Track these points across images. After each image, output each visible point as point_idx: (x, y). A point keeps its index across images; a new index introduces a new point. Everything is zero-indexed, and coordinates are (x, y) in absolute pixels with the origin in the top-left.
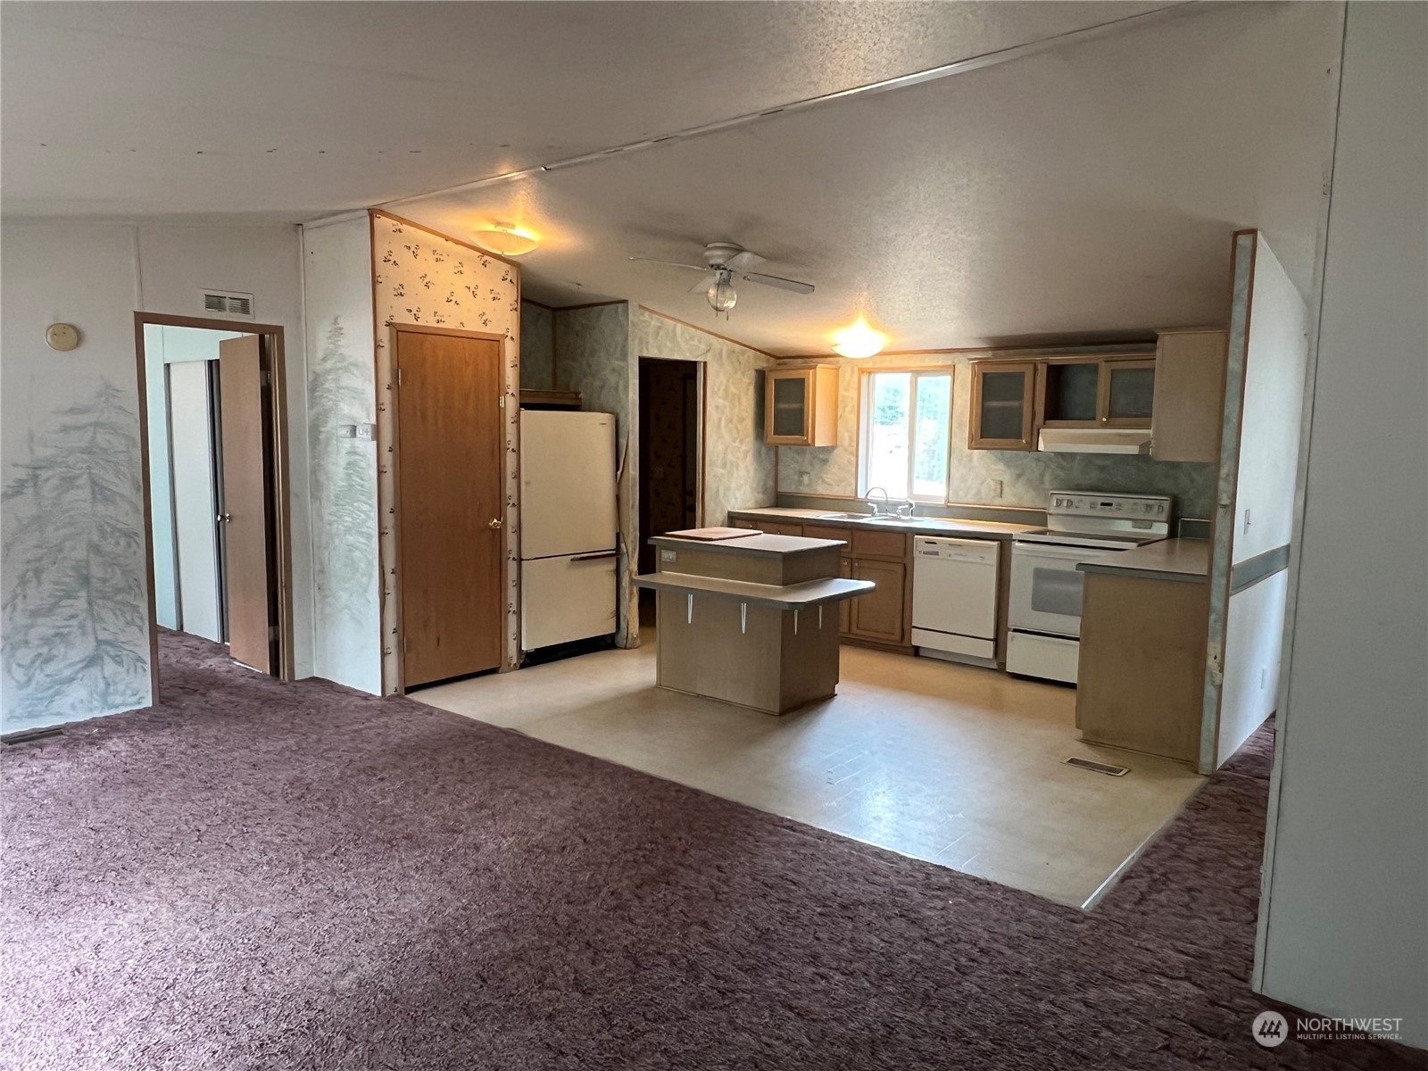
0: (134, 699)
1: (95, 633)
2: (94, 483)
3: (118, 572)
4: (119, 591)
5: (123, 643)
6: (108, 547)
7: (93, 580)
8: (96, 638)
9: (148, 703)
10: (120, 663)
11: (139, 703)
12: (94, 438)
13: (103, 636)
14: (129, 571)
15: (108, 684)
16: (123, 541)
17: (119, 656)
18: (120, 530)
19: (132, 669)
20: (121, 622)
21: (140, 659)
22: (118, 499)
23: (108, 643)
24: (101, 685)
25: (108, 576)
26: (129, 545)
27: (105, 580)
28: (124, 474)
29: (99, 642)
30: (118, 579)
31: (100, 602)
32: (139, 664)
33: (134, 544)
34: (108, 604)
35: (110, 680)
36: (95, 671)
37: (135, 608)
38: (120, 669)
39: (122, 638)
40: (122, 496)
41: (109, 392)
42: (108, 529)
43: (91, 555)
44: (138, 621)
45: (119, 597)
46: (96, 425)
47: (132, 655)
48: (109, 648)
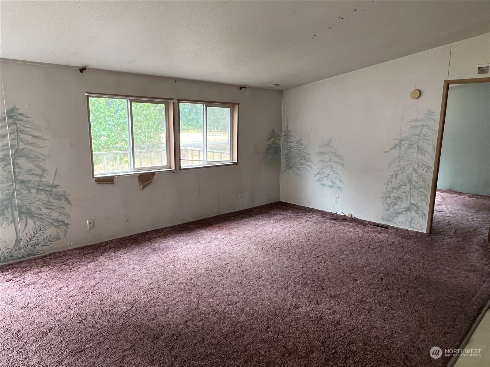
0: (420, 228)
1: (410, 200)
2: (418, 147)
3: (422, 181)
4: (420, 187)
5: (419, 206)
6: (420, 170)
7: (412, 181)
8: (411, 202)
9: (425, 231)
10: (417, 213)
11: (422, 230)
12: (421, 130)
13: (413, 202)
14: (426, 181)
15: (412, 219)
16: (425, 170)
17: (417, 211)
18: (425, 165)
19: (421, 217)
20: (420, 199)
21: (425, 215)
22: (426, 154)
23: (414, 205)
24: (410, 219)
25: (418, 181)
26: (427, 171)
27: (417, 182)
28: (430, 145)
29: (411, 204)
30: (421, 183)
31: (414, 189)
32: (424, 216)
33: (429, 172)
34: (417, 191)
35: (413, 218)
36: (409, 213)
37: (426, 195)
38: (417, 215)
39: (419, 204)
40: (428, 153)
41: (430, 113)
42: (420, 164)
43: (413, 172)
44: (426, 201)
45: (420, 190)
46: (423, 125)
47: (423, 212)
48: (414, 207)
